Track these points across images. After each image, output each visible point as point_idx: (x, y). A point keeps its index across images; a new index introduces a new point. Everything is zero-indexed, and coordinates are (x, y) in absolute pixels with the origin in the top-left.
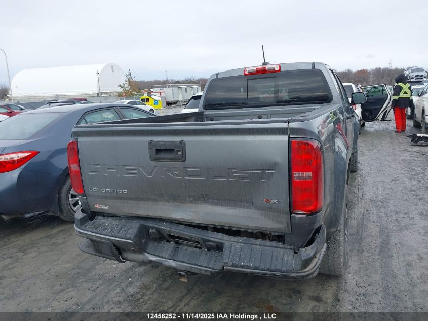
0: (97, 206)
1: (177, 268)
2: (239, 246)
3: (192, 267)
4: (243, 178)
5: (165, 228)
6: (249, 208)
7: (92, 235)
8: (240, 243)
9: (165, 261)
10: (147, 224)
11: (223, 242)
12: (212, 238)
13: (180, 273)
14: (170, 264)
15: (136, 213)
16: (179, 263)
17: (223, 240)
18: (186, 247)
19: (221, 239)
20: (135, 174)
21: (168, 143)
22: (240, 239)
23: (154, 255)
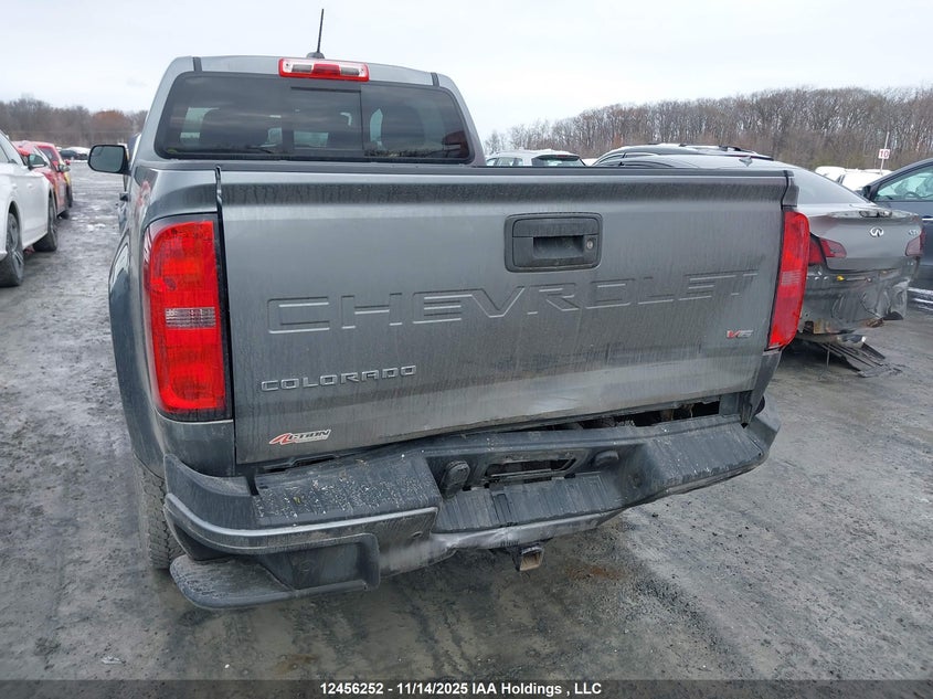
0: (281, 440)
1: (521, 542)
2: (667, 441)
3: (557, 525)
4: (703, 292)
5: (496, 448)
6: (692, 356)
7: (309, 533)
8: (665, 434)
9: (486, 536)
10: (444, 453)
11: (640, 441)
12: (615, 440)
13: (529, 550)
14: (499, 540)
15: (426, 428)
16: (523, 527)
17: (639, 438)
18: (520, 487)
19: (634, 438)
20: (454, 313)
21: (566, 221)
22: (663, 427)
23: (458, 531)
